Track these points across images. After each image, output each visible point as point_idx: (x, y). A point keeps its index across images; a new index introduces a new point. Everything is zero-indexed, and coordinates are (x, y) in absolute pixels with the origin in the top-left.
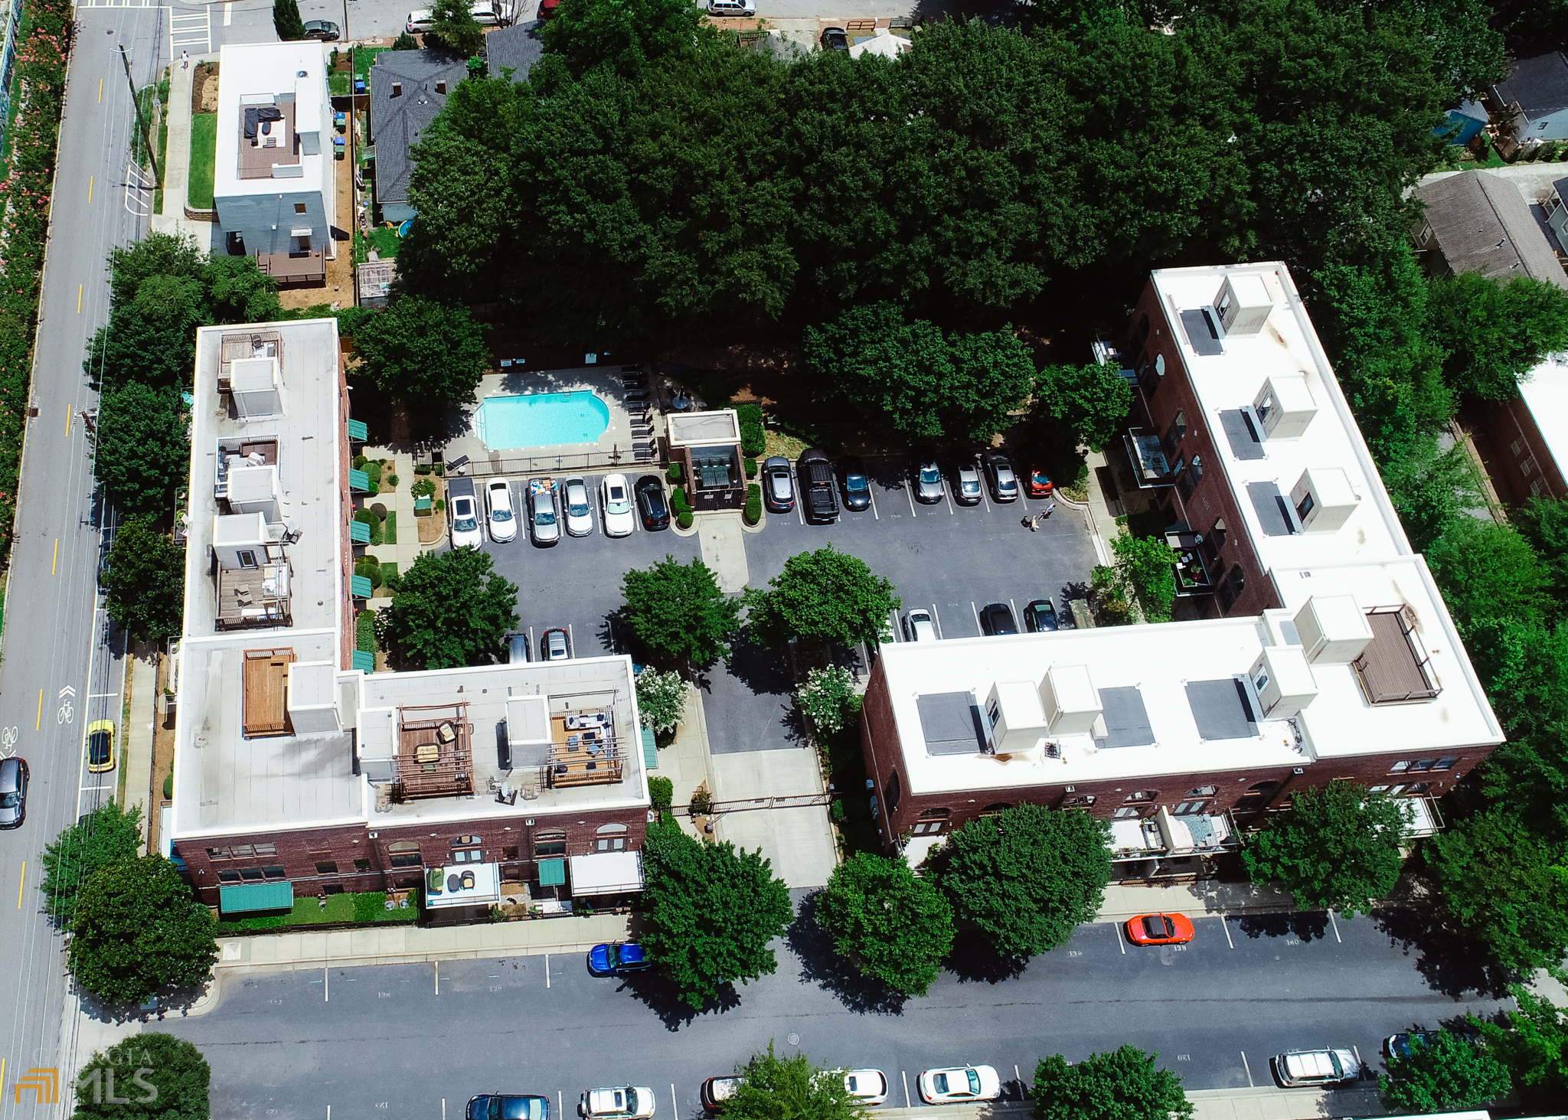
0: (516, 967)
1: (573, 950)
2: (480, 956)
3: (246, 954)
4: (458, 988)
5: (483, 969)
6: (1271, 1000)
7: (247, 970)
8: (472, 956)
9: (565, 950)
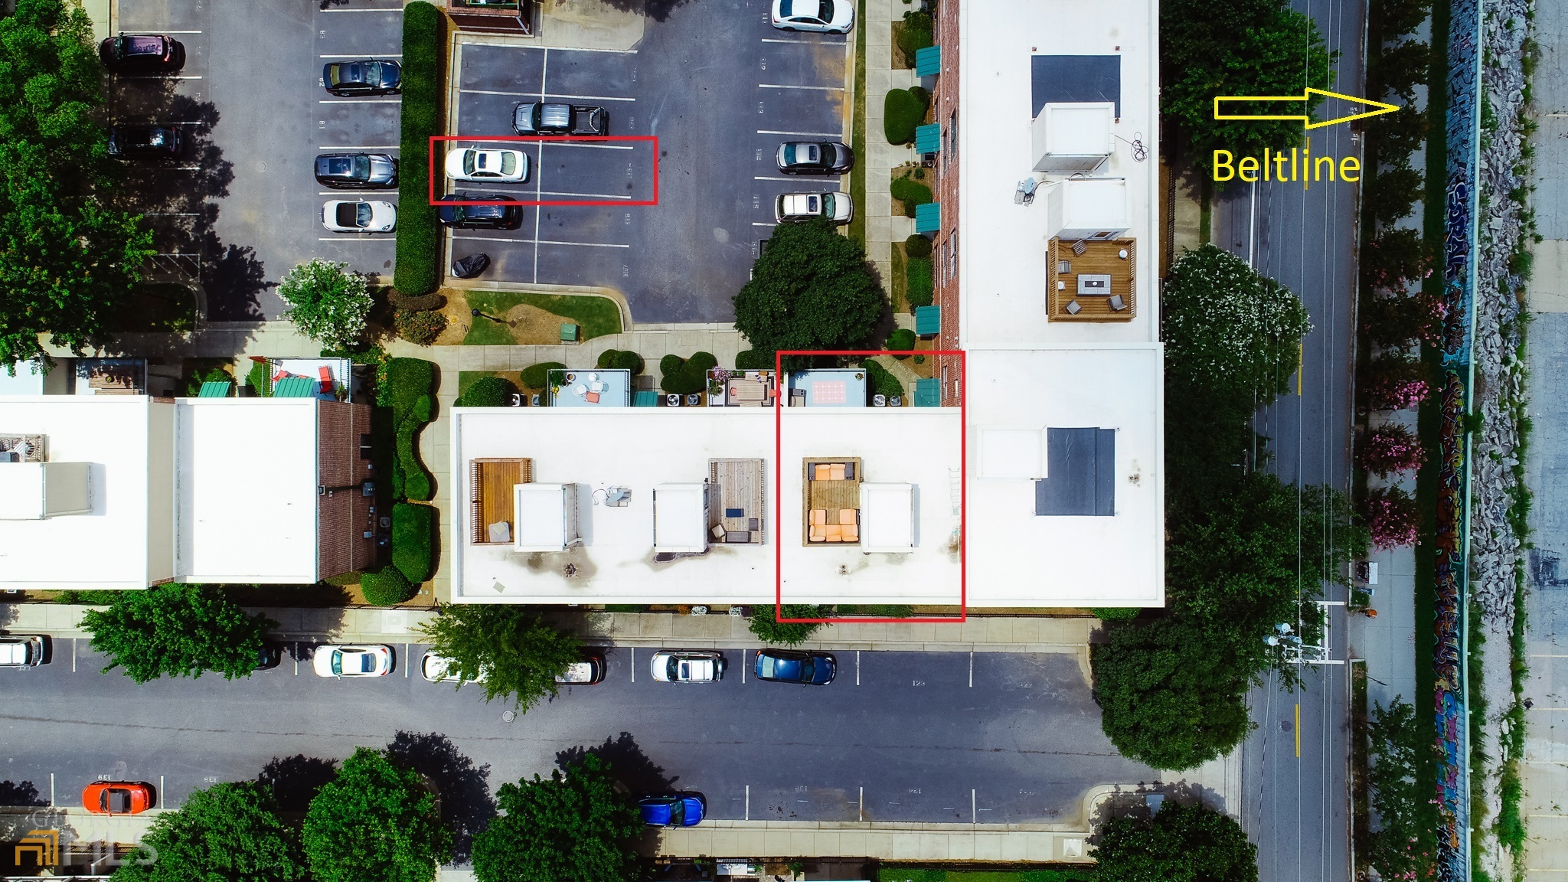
0: (780, 809)
1: (720, 822)
2: (816, 824)
3: (1058, 845)
4: (839, 792)
5: (814, 810)
6: (31, 719)
7: (1057, 827)
8: (823, 823)
9: (728, 823)
